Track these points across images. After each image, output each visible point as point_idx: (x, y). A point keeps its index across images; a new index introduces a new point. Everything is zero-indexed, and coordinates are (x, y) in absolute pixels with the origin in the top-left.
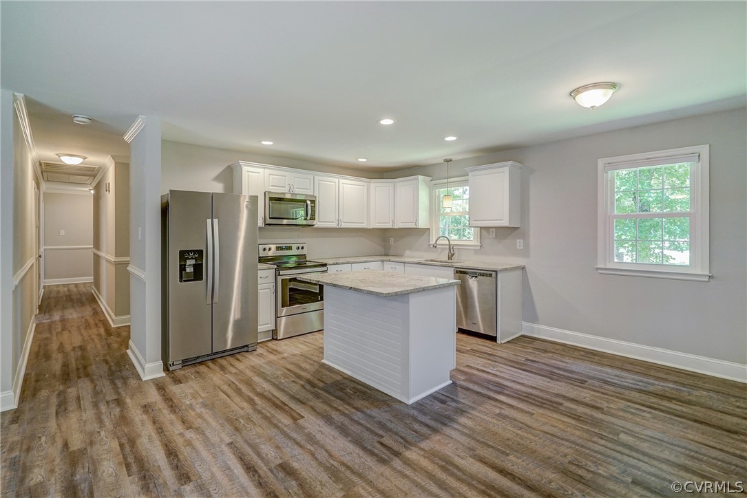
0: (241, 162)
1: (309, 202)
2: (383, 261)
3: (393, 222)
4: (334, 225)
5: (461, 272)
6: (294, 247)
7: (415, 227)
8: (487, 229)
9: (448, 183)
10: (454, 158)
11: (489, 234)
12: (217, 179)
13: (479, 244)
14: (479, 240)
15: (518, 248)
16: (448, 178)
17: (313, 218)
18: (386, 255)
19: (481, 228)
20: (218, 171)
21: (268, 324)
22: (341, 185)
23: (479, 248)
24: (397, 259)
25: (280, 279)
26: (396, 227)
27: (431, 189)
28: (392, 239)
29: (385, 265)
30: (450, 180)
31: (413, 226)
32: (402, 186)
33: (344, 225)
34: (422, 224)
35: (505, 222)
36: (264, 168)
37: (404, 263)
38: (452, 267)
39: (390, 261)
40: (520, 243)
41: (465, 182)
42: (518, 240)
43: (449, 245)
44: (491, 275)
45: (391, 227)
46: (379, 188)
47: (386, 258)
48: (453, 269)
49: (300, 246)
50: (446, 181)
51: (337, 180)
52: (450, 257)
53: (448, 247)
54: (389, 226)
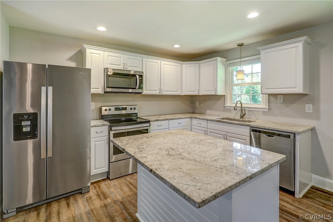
0: (85, 46)
1: (138, 77)
2: (191, 118)
3: (199, 91)
4: (157, 93)
5: (256, 131)
6: (128, 108)
7: (215, 94)
8: (275, 95)
9: (240, 62)
10: (246, 42)
11: (277, 99)
12: (71, 59)
13: (267, 107)
14: (267, 104)
15: (307, 111)
16: (241, 58)
17: (140, 88)
18: (193, 113)
19: (269, 95)
20: (71, 53)
21: (103, 167)
22: (162, 65)
23: (267, 110)
24: (201, 117)
25: (112, 133)
26: (200, 94)
27: (226, 67)
28: (197, 103)
29: (193, 121)
30: (242, 60)
31: (212, 93)
32: (206, 66)
33: (164, 93)
34: (220, 92)
35: (299, 89)
36: (104, 51)
37: (207, 120)
38: (248, 125)
39: (196, 118)
40: (309, 108)
41: (258, 60)
42: (307, 105)
43: (242, 107)
44: (289, 137)
45: (197, 94)
46: (189, 68)
47: (193, 116)
48: (249, 128)
49: (133, 107)
50: (239, 60)
51: (159, 61)
52: (242, 117)
53: (240, 109)
54: (196, 93)
